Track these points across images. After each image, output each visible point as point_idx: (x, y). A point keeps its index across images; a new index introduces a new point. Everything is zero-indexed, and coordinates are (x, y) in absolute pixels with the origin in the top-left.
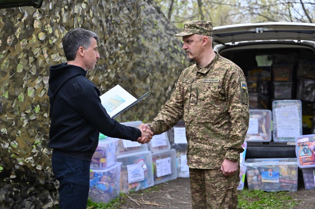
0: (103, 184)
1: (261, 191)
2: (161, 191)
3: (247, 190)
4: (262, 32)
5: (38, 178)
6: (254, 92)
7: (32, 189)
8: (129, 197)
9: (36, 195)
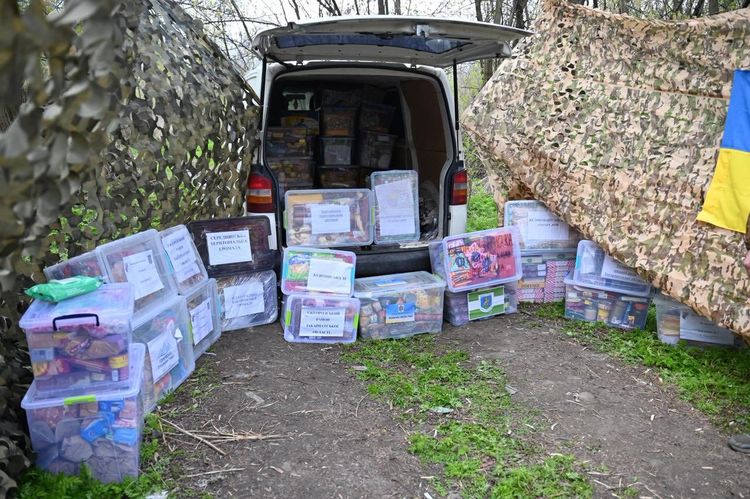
8: (172, 424)
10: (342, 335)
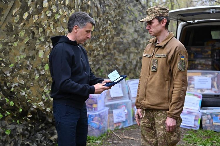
0: (95, 123)
1: (212, 131)
2: (137, 129)
3: (202, 130)
4: (214, 12)
5: (47, 117)
6: (209, 58)
7: (43, 125)
8: (114, 133)
9: (46, 129)
10: (193, 126)
